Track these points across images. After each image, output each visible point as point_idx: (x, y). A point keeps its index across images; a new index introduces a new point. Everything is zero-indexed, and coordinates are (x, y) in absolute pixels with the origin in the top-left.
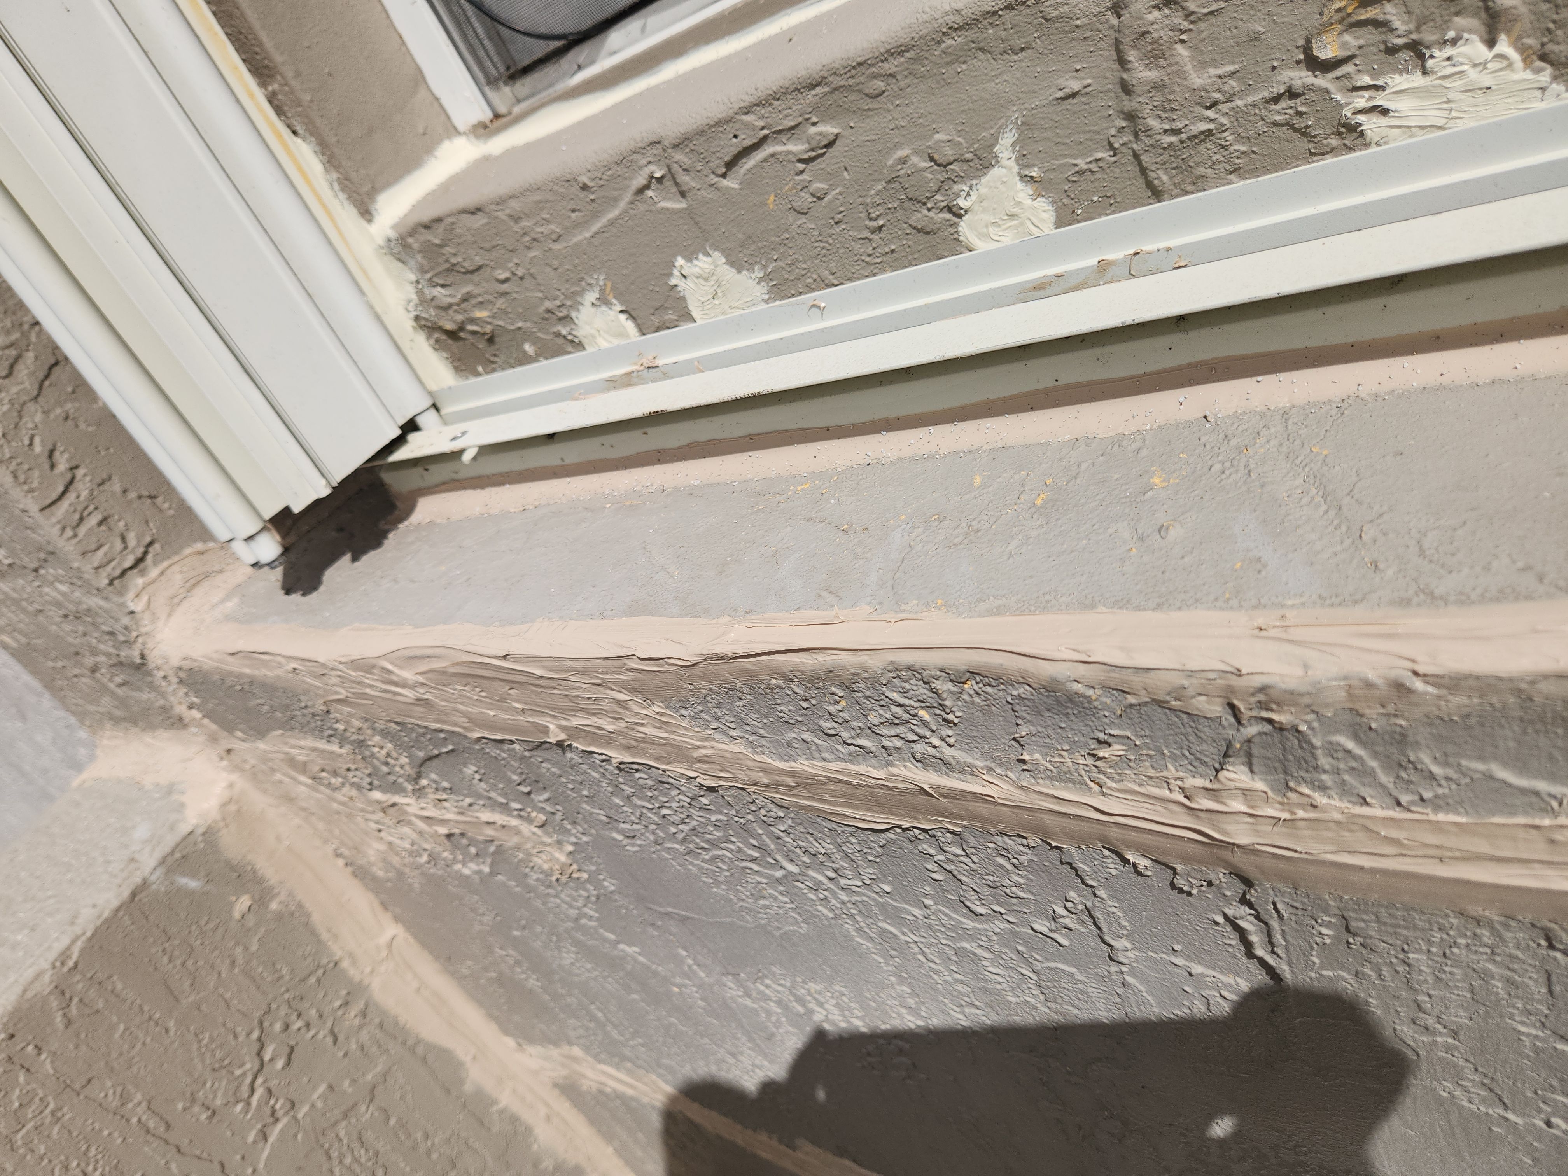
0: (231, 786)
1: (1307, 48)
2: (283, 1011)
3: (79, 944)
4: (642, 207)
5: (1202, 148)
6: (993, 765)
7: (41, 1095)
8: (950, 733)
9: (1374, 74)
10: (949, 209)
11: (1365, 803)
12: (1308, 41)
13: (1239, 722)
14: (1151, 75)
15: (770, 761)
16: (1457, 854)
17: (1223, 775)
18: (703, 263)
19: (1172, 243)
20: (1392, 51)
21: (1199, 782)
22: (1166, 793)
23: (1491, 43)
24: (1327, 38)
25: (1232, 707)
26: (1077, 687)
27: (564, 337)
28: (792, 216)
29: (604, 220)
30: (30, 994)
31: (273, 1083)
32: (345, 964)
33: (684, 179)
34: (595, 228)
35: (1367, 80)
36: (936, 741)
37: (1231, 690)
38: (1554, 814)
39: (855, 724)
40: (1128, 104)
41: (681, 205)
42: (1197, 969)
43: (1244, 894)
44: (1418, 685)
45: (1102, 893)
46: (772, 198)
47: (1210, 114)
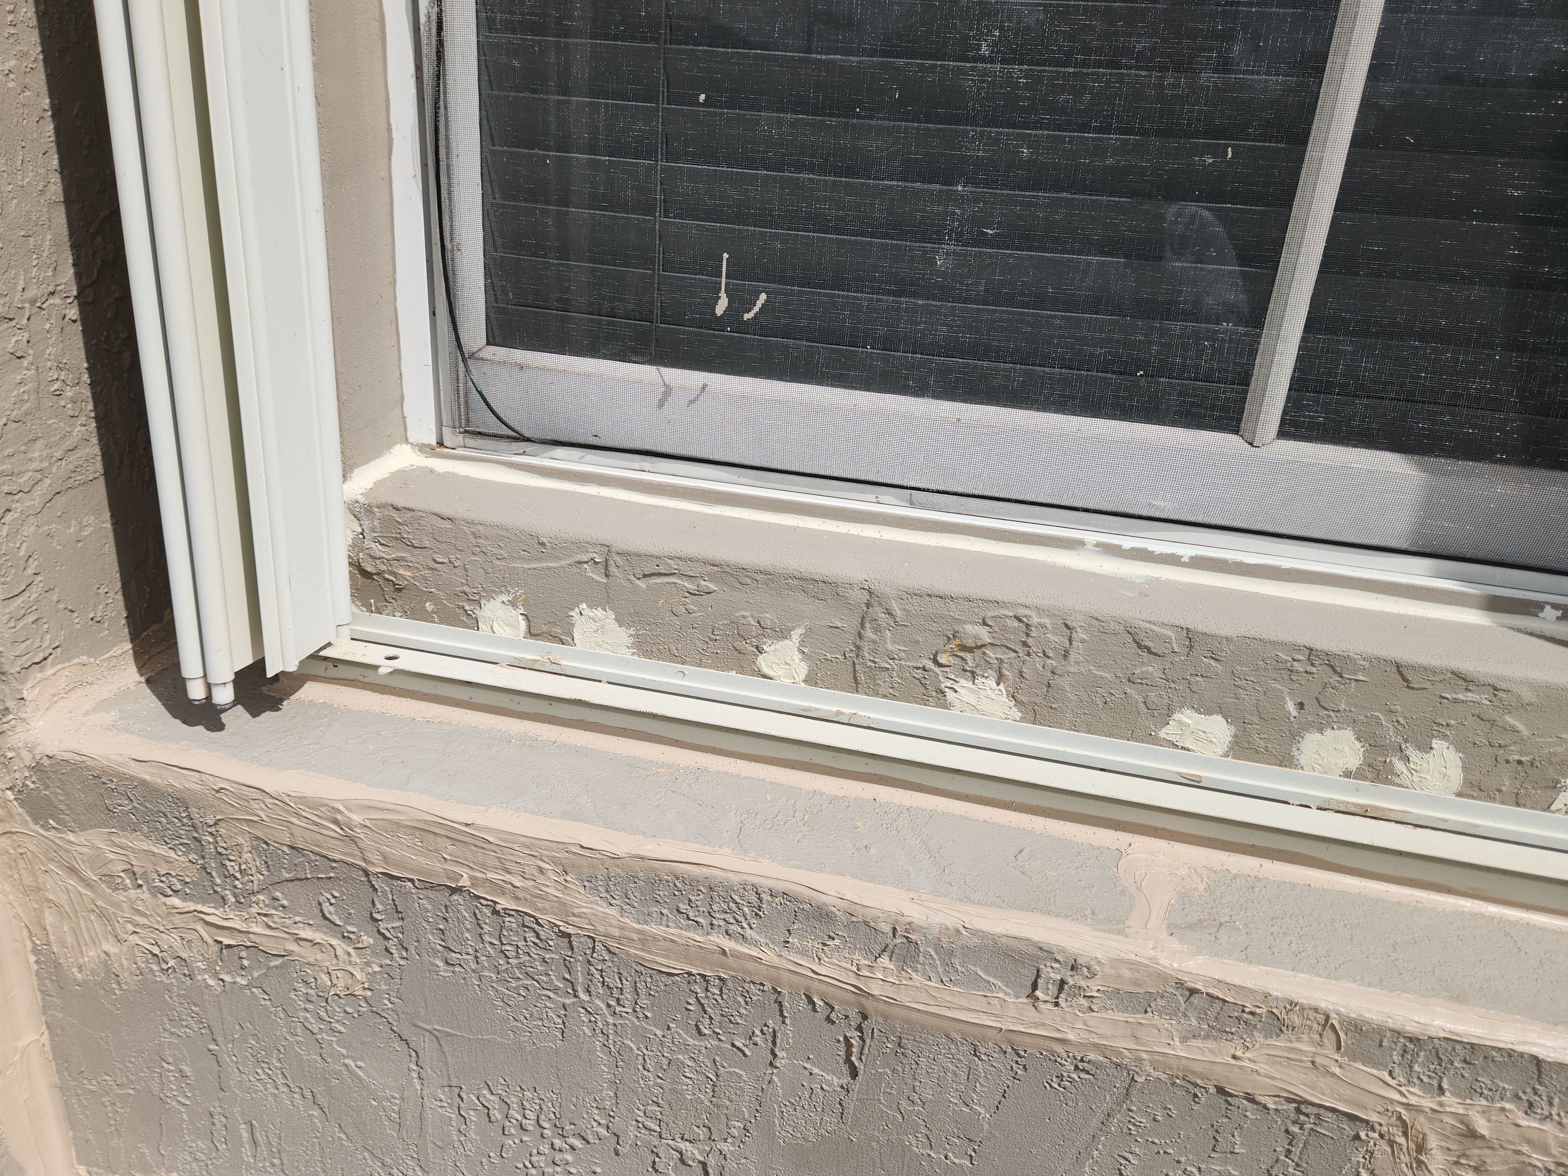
1: (935, 655)
4: (575, 570)
5: (883, 673)
6: (769, 942)
8: (755, 922)
9: (956, 676)
10: (757, 647)
11: (930, 980)
12: (937, 653)
13: (894, 936)
14: (873, 636)
15: (629, 922)
16: (956, 1006)
17: (879, 960)
18: (599, 613)
19: (872, 716)
20: (965, 670)
21: (867, 962)
22: (849, 966)
23: (998, 684)
24: (944, 655)
25: (894, 929)
26: (833, 909)
27: (466, 611)
28: (668, 614)
29: (544, 565)
33: (613, 569)
34: (533, 566)
35: (953, 677)
36: (745, 925)
37: (897, 921)
38: (992, 992)
39: (701, 909)
40: (858, 642)
41: (604, 580)
42: (816, 1071)
43: (861, 1024)
44: (963, 931)
45: (788, 1021)
46: (663, 601)
47: (890, 661)
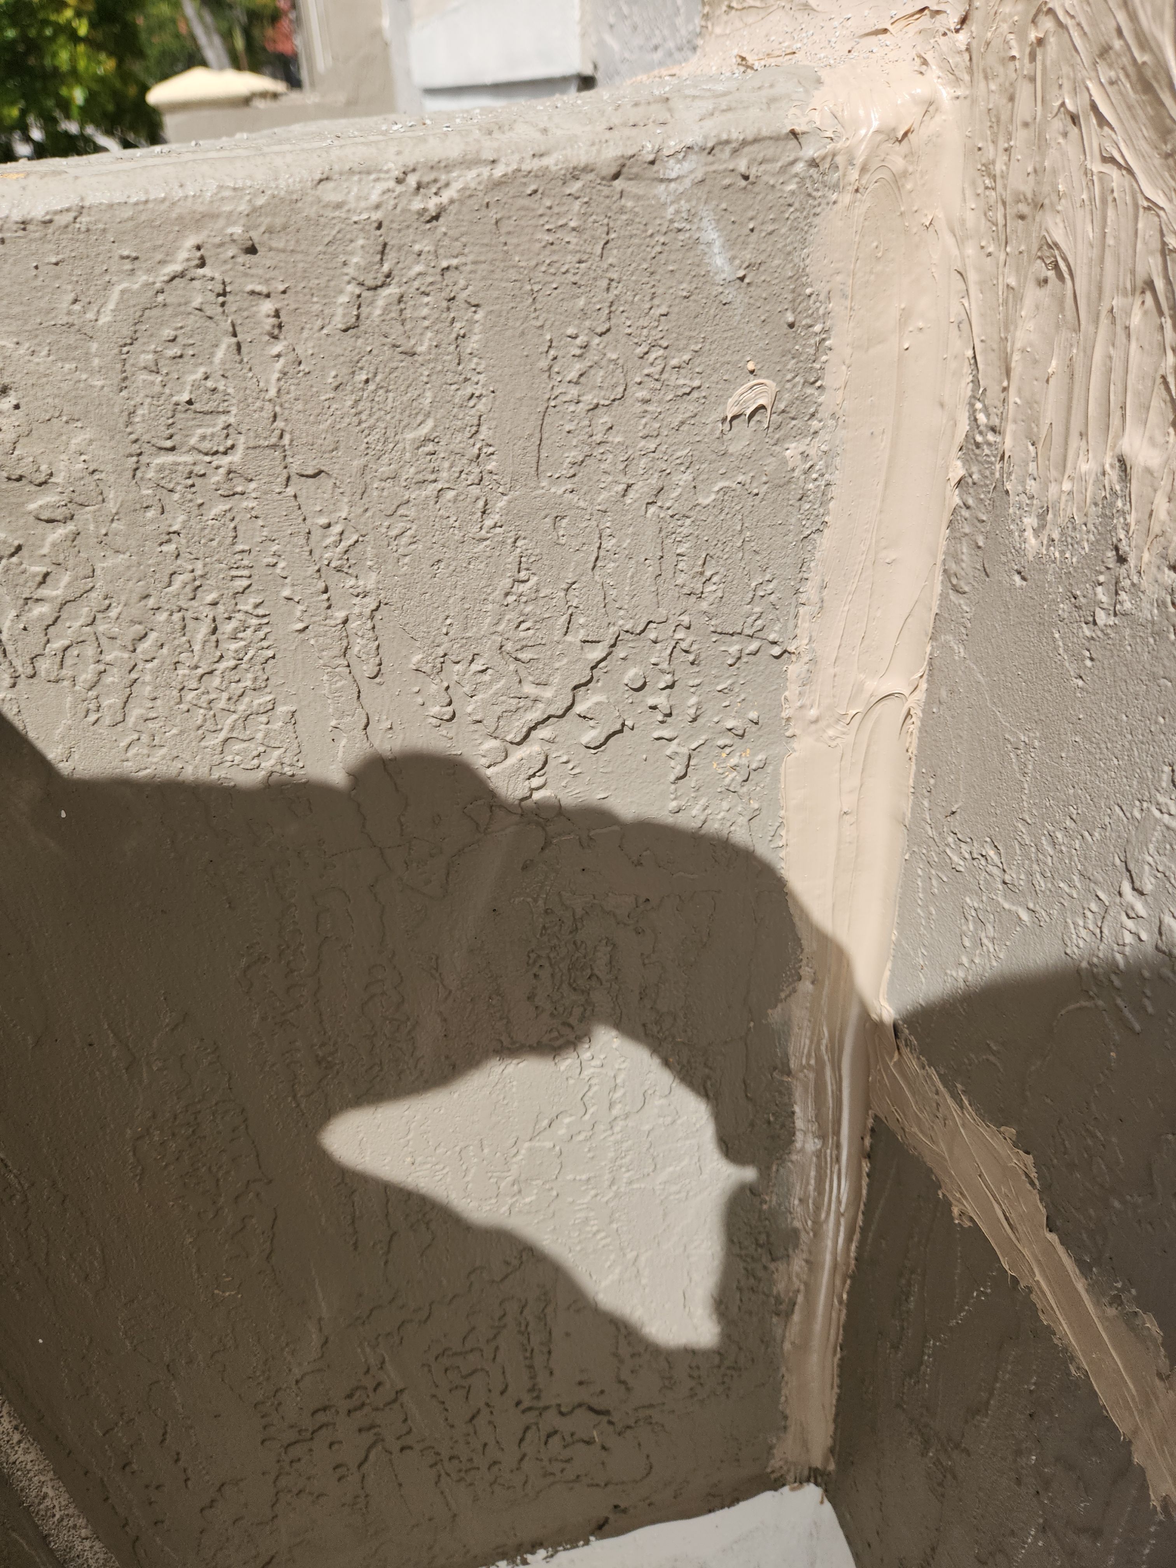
0: (930, 106)
2: (660, 654)
3: (469, 177)
7: (232, 420)
30: (330, 193)
31: (559, 755)
32: (794, 669)
